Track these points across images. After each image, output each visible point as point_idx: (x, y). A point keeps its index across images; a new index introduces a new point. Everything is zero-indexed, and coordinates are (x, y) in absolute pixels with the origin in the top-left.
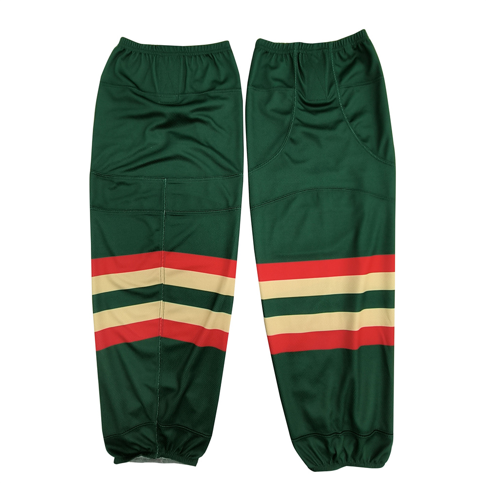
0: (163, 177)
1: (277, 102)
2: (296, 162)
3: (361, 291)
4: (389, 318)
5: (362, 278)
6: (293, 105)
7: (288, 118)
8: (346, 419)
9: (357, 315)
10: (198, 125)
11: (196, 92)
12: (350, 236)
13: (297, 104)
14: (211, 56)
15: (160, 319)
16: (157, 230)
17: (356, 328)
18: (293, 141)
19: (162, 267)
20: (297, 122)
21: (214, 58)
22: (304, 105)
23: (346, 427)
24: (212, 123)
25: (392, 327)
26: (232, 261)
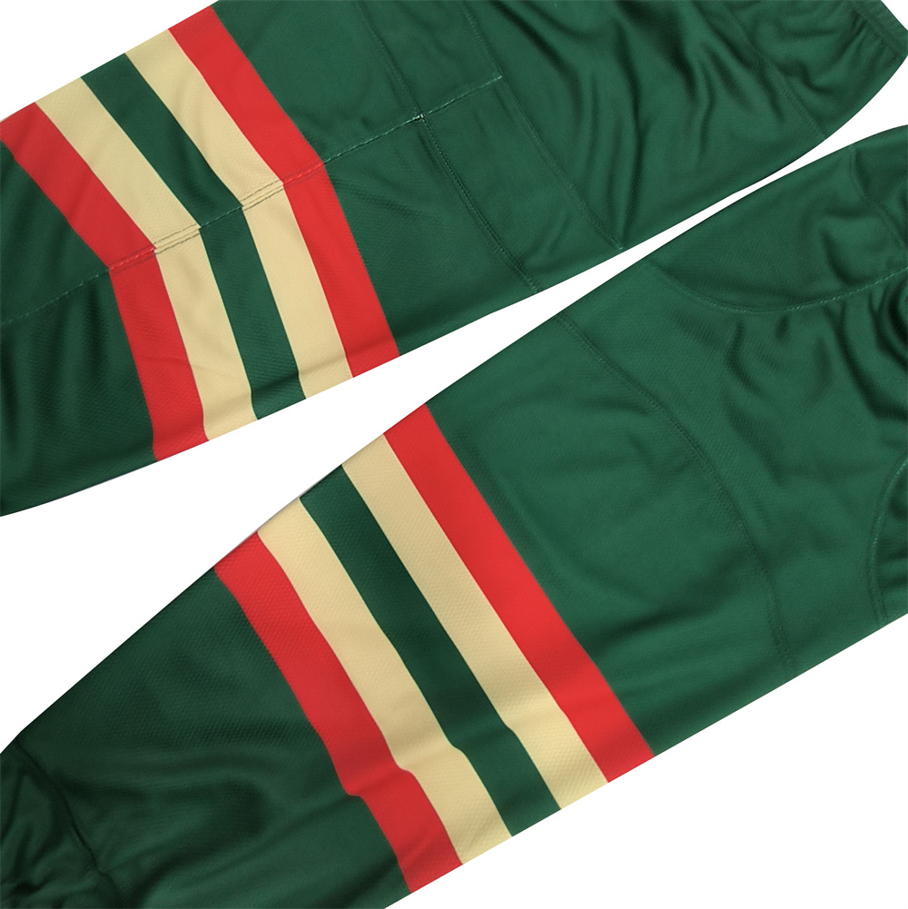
0: (503, 68)
1: (853, 235)
2: (734, 363)
3: (509, 715)
4: (481, 839)
5: (544, 702)
6: (871, 279)
7: (831, 283)
8: (148, 863)
9: (440, 743)
10: (678, 82)
11: (752, 36)
12: (631, 607)
13: (878, 290)
14: (859, 24)
15: (151, 246)
16: (366, 122)
17: (402, 761)
18: (783, 327)
19: (281, 183)
20: (837, 308)
21: (858, 33)
22: (886, 305)
23: (124, 878)
24: (701, 114)
25: (457, 858)
26: (393, 344)
